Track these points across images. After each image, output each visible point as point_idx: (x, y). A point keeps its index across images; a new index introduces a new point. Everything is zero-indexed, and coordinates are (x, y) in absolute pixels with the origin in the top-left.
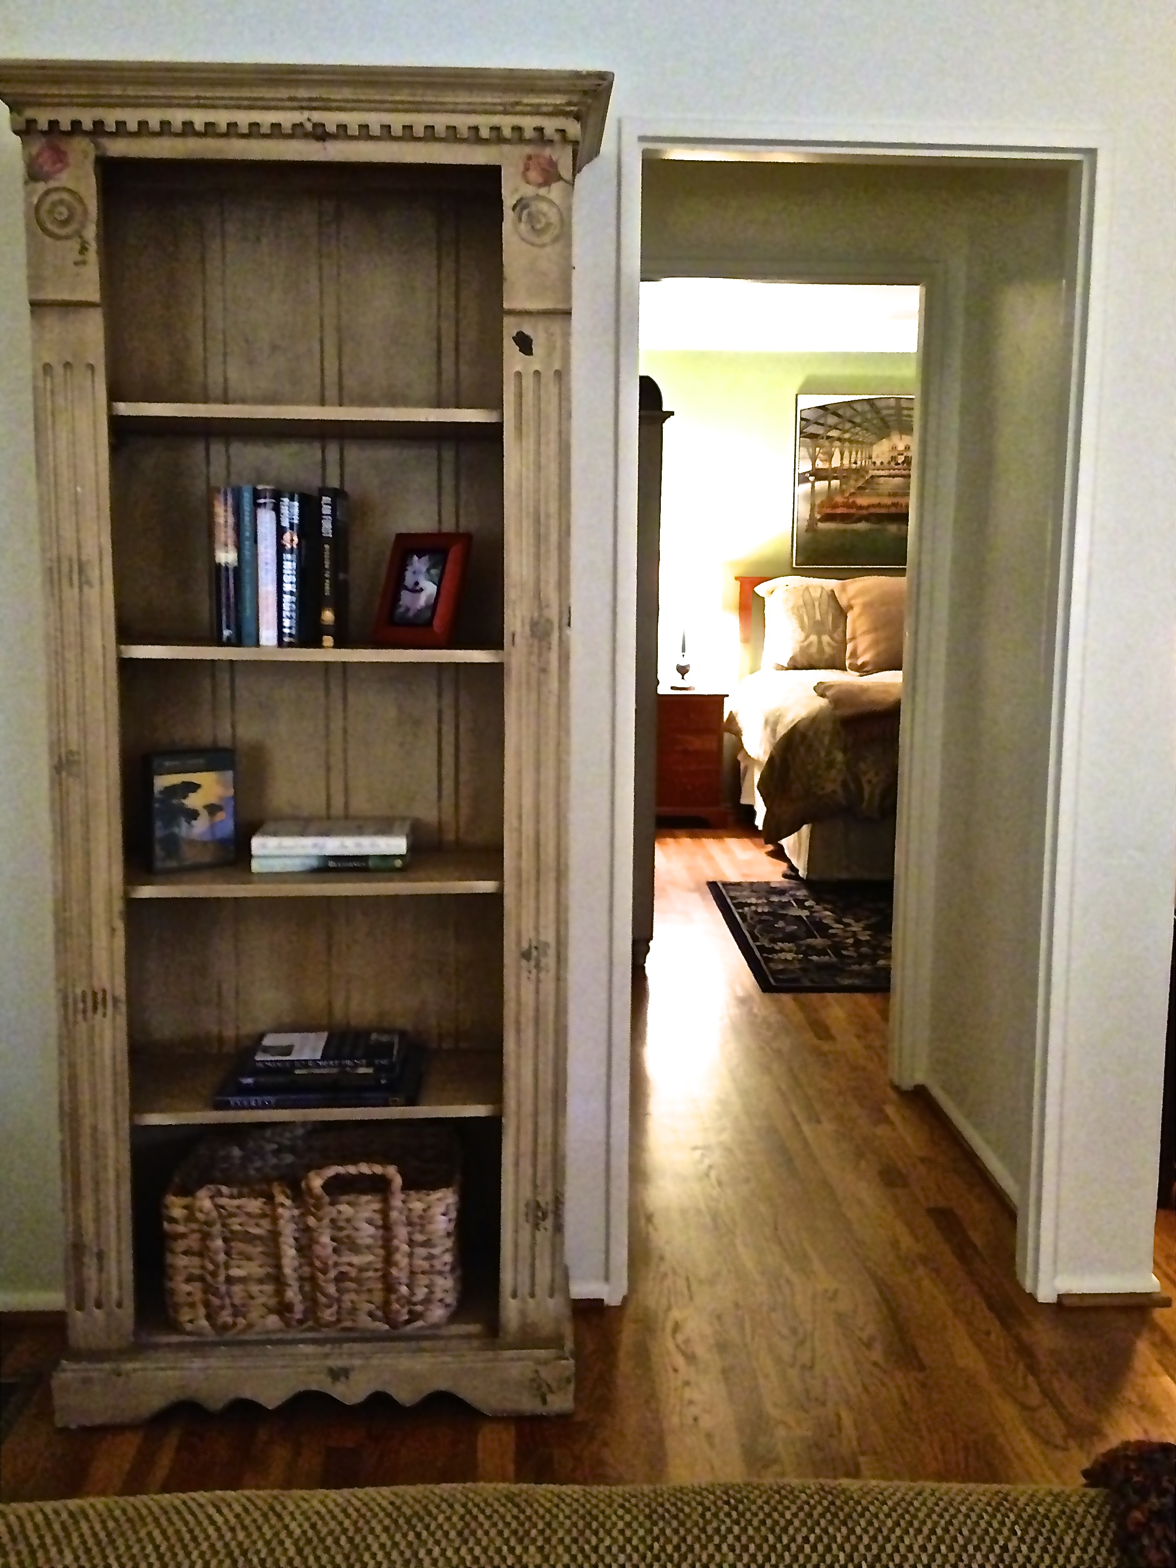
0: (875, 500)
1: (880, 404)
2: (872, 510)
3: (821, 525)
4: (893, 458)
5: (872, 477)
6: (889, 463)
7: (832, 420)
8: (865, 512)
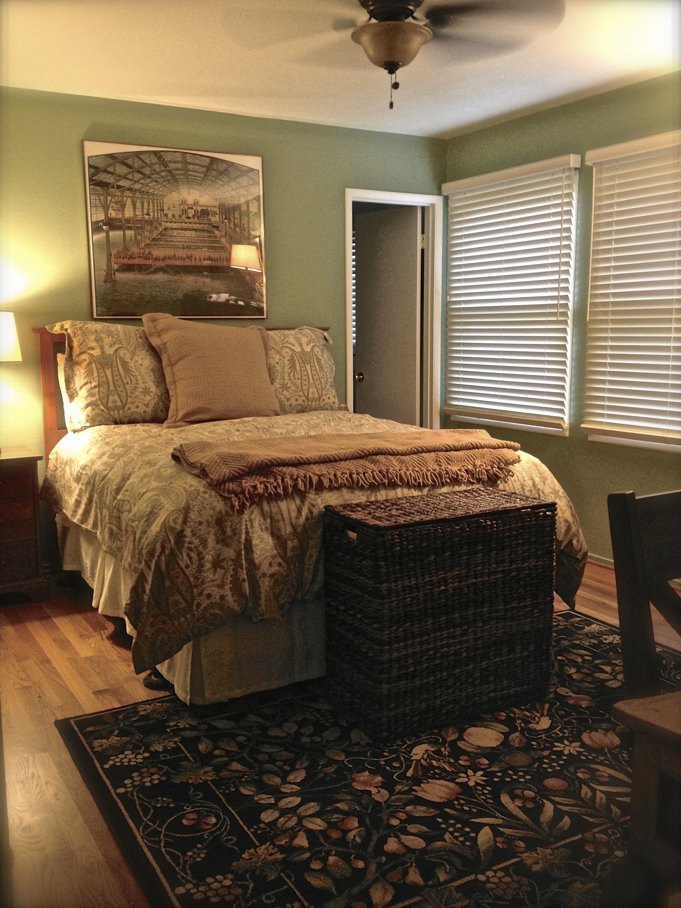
0: (170, 252)
1: (168, 158)
2: (169, 262)
3: (119, 276)
4: (184, 212)
5: (165, 229)
6: (180, 216)
7: (121, 170)
8: (161, 264)
